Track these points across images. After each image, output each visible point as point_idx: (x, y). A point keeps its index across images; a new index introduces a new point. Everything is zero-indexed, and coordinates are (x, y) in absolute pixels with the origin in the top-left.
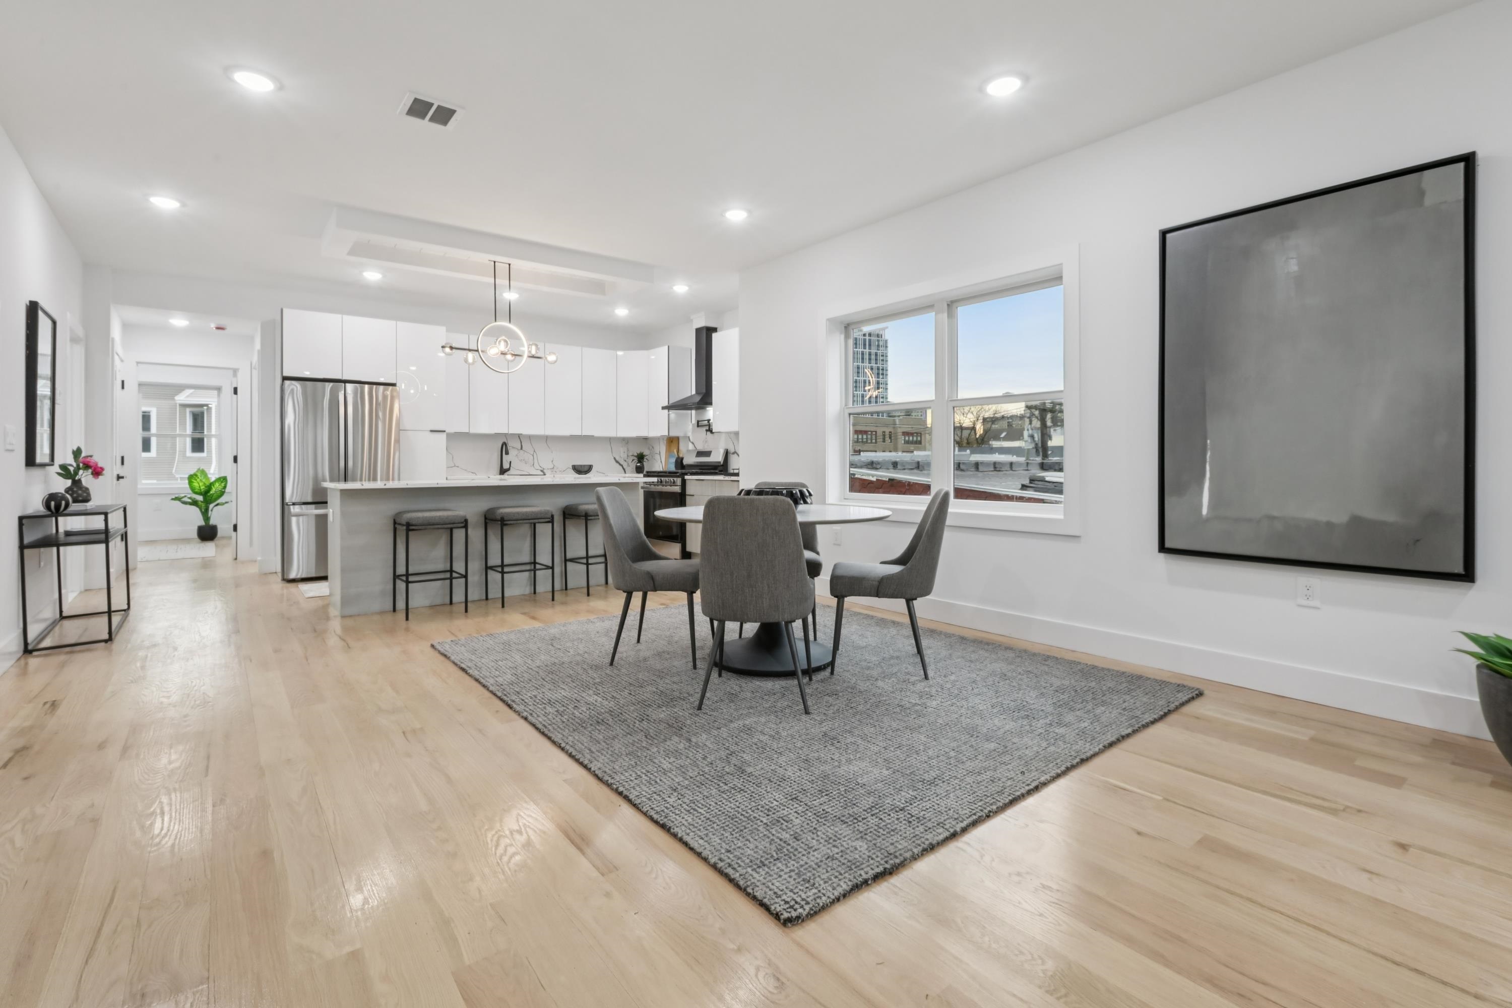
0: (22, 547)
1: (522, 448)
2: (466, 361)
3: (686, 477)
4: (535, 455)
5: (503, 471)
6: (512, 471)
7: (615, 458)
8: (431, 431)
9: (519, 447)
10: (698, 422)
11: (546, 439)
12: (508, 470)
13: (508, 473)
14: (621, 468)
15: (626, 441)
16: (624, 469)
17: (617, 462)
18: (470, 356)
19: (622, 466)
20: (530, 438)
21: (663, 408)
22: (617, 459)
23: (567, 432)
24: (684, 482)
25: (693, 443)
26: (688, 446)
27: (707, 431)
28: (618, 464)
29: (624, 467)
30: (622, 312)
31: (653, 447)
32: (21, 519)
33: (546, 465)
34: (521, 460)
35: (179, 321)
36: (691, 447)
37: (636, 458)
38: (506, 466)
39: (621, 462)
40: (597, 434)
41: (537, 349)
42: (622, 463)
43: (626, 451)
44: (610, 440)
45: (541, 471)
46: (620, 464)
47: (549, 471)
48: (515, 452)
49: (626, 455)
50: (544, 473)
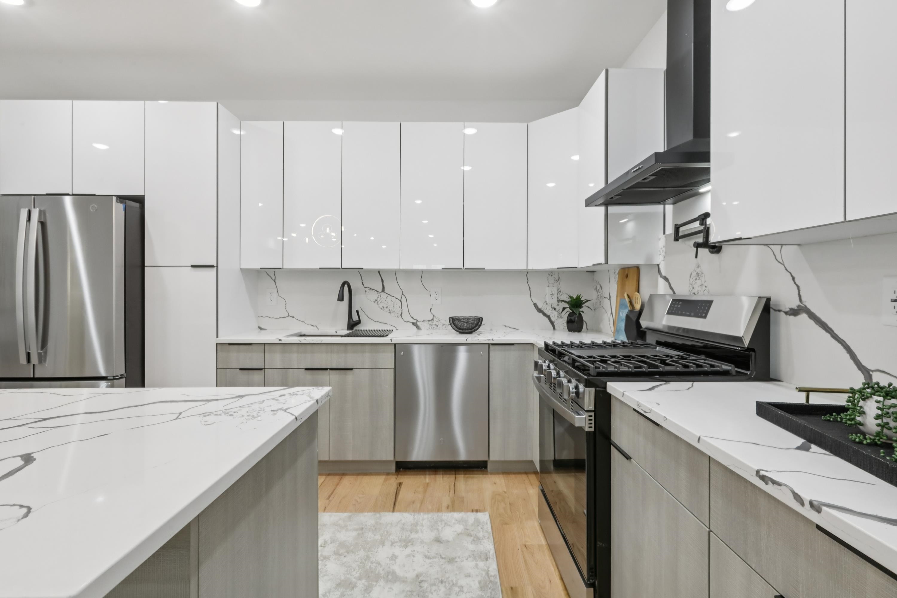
1: (383, 290)
4: (404, 300)
5: (353, 324)
6: (365, 325)
7: (535, 305)
8: (193, 266)
9: (380, 289)
10: (677, 228)
11: (421, 274)
12: (359, 322)
13: (359, 327)
14: (546, 319)
15: (555, 276)
16: (552, 323)
17: (540, 311)
19: (548, 317)
20: (395, 273)
22: (540, 306)
23: (439, 264)
25: (666, 279)
26: (656, 286)
27: (698, 246)
28: (541, 315)
29: (553, 319)
31: (601, 287)
33: (422, 315)
34: (382, 308)
36: (662, 288)
37: (567, 305)
38: (355, 318)
39: (545, 312)
40: (489, 266)
42: (548, 312)
43: (555, 293)
44: (527, 274)
45: (413, 324)
46: (545, 314)
47: (426, 324)
48: (373, 296)
49: (555, 300)
50: (418, 328)
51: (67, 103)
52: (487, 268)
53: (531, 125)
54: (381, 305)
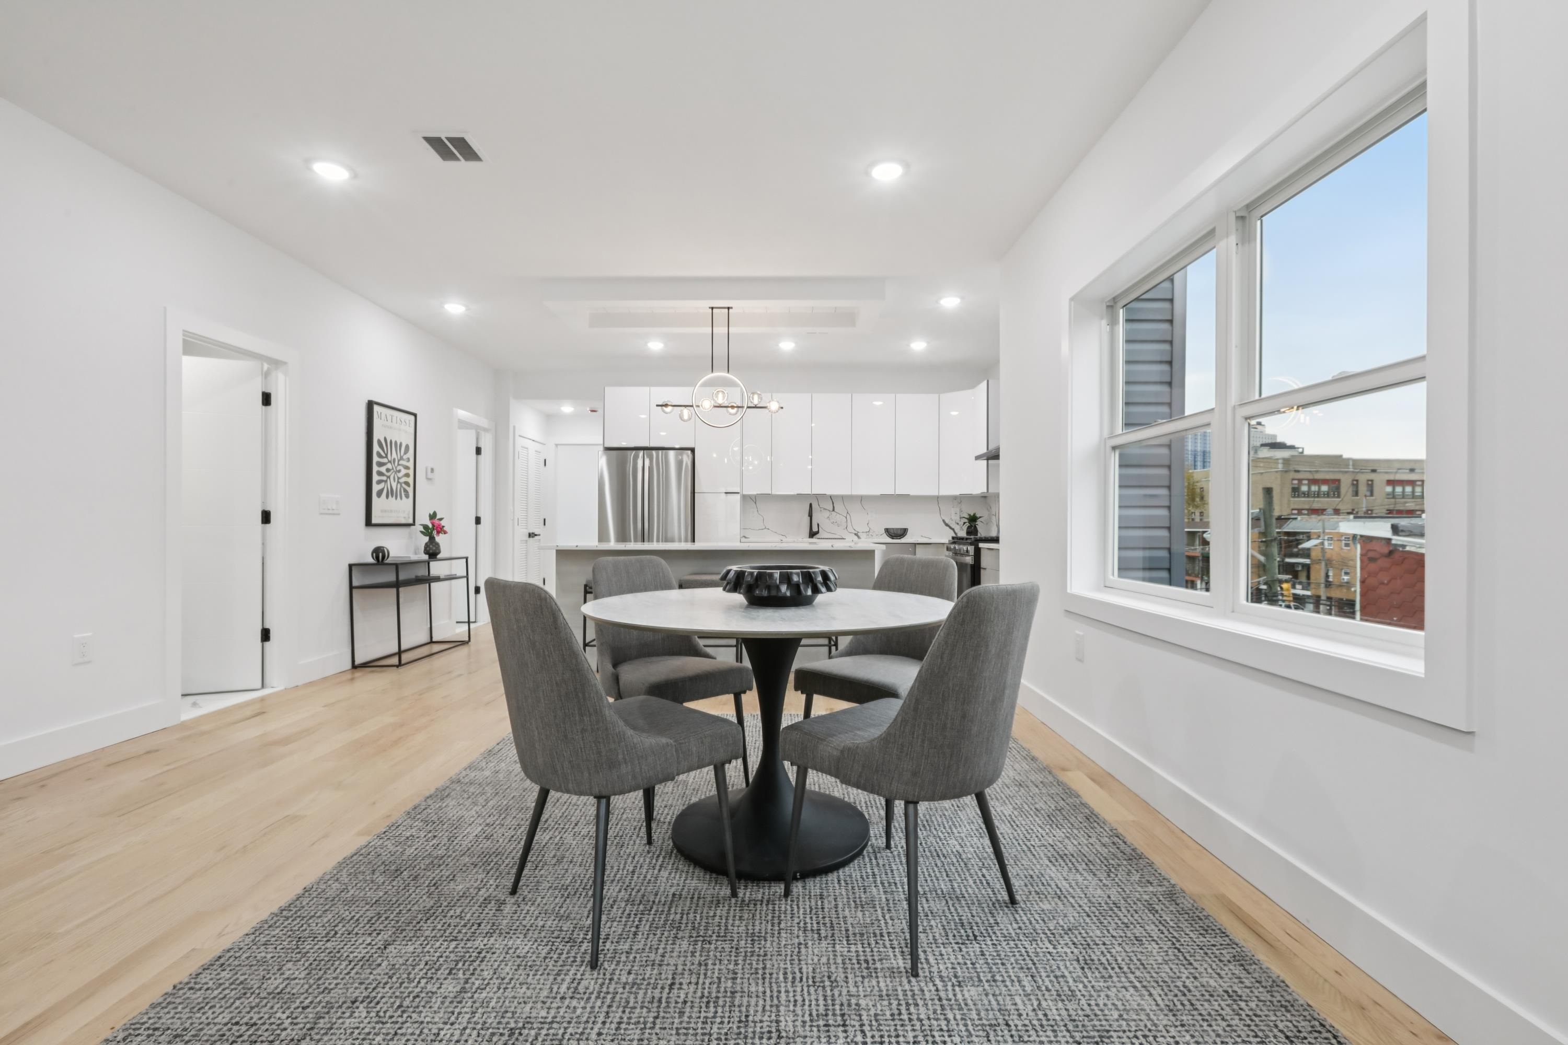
0: (351, 588)
1: (834, 510)
2: (681, 417)
3: (981, 545)
4: (848, 517)
5: (812, 534)
6: (821, 534)
7: (944, 521)
8: (725, 493)
9: (831, 509)
11: (861, 499)
12: (817, 533)
13: (817, 536)
15: (958, 500)
17: (947, 525)
18: (686, 412)
19: (954, 530)
20: (843, 498)
21: (977, 458)
22: (947, 522)
23: (877, 492)
24: (978, 552)
28: (948, 528)
29: (957, 531)
30: (919, 346)
32: (351, 566)
33: (861, 528)
34: (833, 523)
35: (567, 409)
37: (966, 521)
38: (815, 529)
39: (951, 525)
40: (913, 492)
41: (760, 398)
42: (953, 526)
43: (958, 513)
44: (938, 499)
45: (855, 534)
46: (951, 528)
47: (865, 535)
48: (827, 514)
49: (958, 518)
50: (859, 537)
51: (647, 389)
52: (912, 493)
53: (941, 395)
54: (832, 521)
